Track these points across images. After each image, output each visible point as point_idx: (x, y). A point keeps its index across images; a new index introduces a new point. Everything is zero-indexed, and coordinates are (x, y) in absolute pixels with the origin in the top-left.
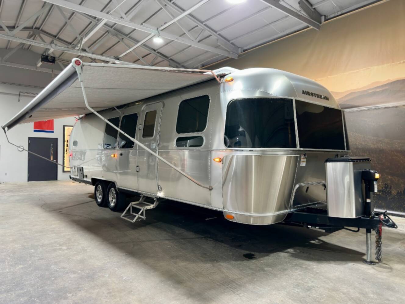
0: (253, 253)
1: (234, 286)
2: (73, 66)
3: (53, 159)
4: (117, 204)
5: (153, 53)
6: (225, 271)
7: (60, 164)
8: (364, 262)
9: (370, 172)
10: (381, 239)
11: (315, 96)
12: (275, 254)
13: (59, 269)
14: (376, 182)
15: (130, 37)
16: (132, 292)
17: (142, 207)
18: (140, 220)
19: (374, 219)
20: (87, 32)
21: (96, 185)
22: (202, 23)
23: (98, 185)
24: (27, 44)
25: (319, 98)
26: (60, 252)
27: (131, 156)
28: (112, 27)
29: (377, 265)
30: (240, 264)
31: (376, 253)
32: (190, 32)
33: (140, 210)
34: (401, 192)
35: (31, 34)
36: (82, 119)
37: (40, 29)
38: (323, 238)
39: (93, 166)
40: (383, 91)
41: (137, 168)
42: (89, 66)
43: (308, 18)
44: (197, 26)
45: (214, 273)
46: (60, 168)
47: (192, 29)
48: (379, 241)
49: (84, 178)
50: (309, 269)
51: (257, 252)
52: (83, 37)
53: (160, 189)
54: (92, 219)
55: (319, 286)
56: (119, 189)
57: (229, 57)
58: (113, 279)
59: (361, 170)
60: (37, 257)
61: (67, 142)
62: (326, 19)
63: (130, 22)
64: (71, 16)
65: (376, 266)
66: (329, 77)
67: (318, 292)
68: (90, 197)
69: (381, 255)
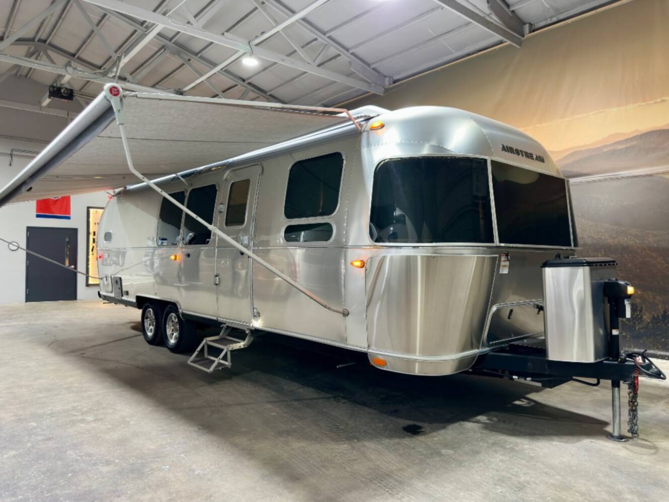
0: (419, 424)
1: (391, 484)
2: (105, 97)
3: (70, 265)
4: (180, 339)
5: (241, 84)
6: (373, 457)
7: (81, 271)
8: (609, 437)
9: (619, 284)
10: (637, 397)
11: (523, 156)
12: (457, 425)
13: (80, 456)
14: (628, 301)
15: (201, 58)
16: (212, 498)
17: (226, 346)
18: (222, 368)
19: (626, 363)
20: (128, 47)
21: (144, 307)
22: (324, 34)
23: (148, 307)
24: (25, 67)
25: (529, 158)
26: (83, 425)
27: (204, 258)
28: (171, 40)
29: (631, 441)
30: (399, 444)
31: (630, 422)
32: (305, 48)
33: (222, 350)
34: (658, 316)
35: (31, 50)
36: (119, 195)
37: (47, 43)
38: (534, 396)
39: (137, 275)
40: (627, 149)
41: (216, 279)
42: (135, 98)
43: (502, 27)
44: (316, 39)
45: (354, 460)
46: (81, 280)
47: (308, 44)
48: (634, 400)
49: (122, 296)
50: (517, 451)
51: (424, 421)
52: (122, 54)
53: (257, 315)
54: (138, 367)
55: (537, 482)
56: (183, 314)
57: (369, 92)
58: (178, 474)
59: (602, 280)
60: (41, 435)
61: (94, 234)
62: (532, 30)
63: (204, 30)
64: (100, 21)
65: (630, 445)
66: (538, 125)
67: (537, 492)
68: (134, 328)
69: (636, 425)
